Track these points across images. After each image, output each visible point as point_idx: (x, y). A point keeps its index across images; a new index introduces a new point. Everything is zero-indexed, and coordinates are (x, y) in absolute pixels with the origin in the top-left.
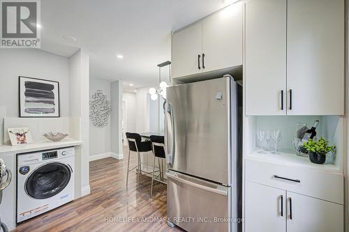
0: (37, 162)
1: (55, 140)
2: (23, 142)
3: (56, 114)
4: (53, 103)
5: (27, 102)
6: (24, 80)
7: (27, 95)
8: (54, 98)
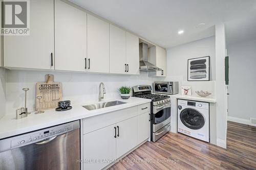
1: (202, 96)
2: (186, 94)
4: (205, 72)
5: (191, 72)
6: (190, 61)
7: (191, 69)
8: (206, 68)
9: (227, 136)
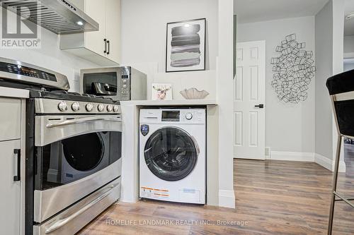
0: (156, 122)
3: (201, 66)
4: (198, 51)
5: (173, 53)
6: (171, 27)
7: (173, 44)
8: (199, 43)
9: (235, 181)
